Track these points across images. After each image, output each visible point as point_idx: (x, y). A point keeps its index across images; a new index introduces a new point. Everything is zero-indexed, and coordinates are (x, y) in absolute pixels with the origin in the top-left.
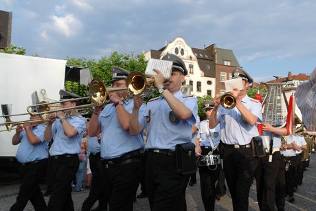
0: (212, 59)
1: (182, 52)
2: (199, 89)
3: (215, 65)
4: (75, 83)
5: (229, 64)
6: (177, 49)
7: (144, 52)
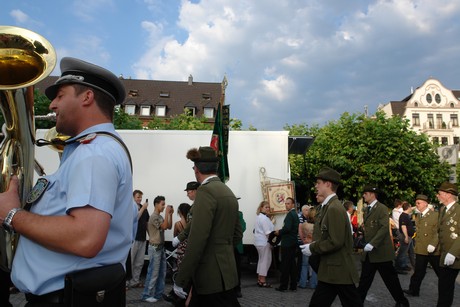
1: (438, 99)
4: (299, 156)
6: (429, 95)
7: (380, 106)
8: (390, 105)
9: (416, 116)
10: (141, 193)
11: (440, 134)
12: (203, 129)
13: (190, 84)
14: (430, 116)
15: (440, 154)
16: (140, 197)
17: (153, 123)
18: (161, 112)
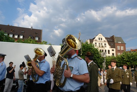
0: (113, 41)
1: (101, 39)
2: (109, 53)
3: (114, 43)
5: (120, 42)
6: (99, 38)
7: (87, 40)
8: (89, 40)
9: (96, 43)
10: (12, 63)
11: (102, 49)
12: (35, 44)
13: (31, 29)
14: (99, 44)
15: (102, 54)
16: (12, 64)
17: (19, 40)
18: (21, 37)
